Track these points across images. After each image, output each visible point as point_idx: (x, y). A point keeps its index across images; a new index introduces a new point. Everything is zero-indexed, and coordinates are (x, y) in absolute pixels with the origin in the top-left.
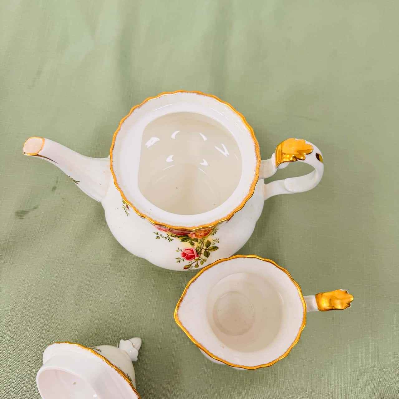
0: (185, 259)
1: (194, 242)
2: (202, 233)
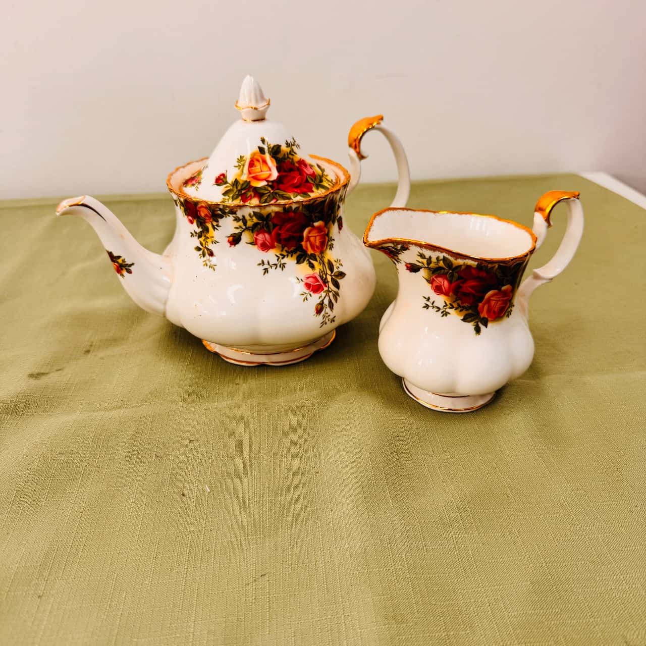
0: (311, 293)
1: (312, 261)
2: (317, 241)
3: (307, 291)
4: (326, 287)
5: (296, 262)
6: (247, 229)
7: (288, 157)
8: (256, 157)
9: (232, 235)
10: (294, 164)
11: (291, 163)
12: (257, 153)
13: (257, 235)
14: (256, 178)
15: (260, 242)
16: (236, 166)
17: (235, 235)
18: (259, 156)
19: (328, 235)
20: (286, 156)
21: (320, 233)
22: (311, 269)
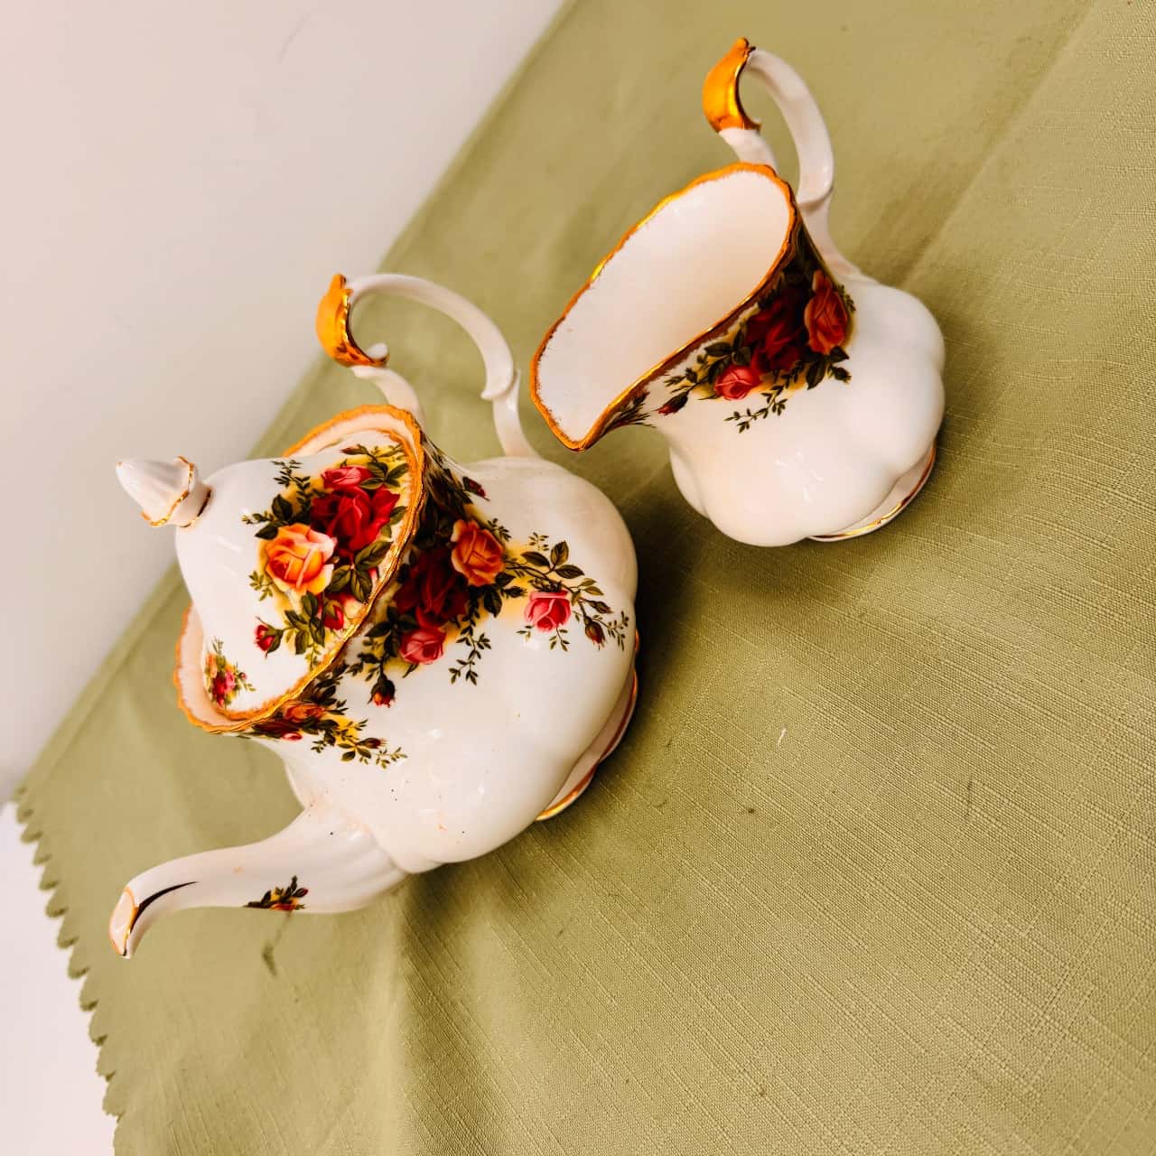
0: (561, 627)
1: (509, 586)
2: (482, 554)
3: (553, 632)
4: (565, 593)
5: (491, 615)
6: (383, 661)
7: (307, 496)
8: (271, 552)
9: (373, 693)
10: (327, 495)
11: (321, 498)
12: (266, 545)
13: (405, 653)
14: (310, 577)
15: (419, 655)
16: (263, 597)
17: (377, 687)
18: (274, 547)
19: (482, 526)
20: (303, 498)
21: (472, 538)
22: (520, 598)
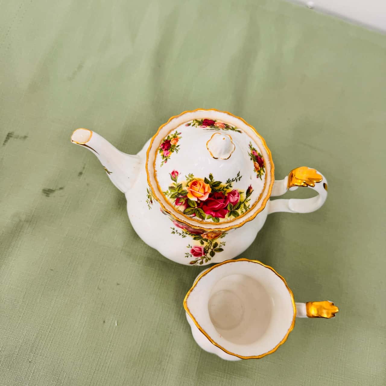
0: (193, 255)
1: (204, 241)
2: (212, 235)
3: (190, 254)
4: (204, 255)
5: (193, 238)
7: (223, 190)
8: (200, 182)
11: (223, 194)
12: (202, 180)
14: (192, 193)
15: (175, 223)
22: (200, 244)
